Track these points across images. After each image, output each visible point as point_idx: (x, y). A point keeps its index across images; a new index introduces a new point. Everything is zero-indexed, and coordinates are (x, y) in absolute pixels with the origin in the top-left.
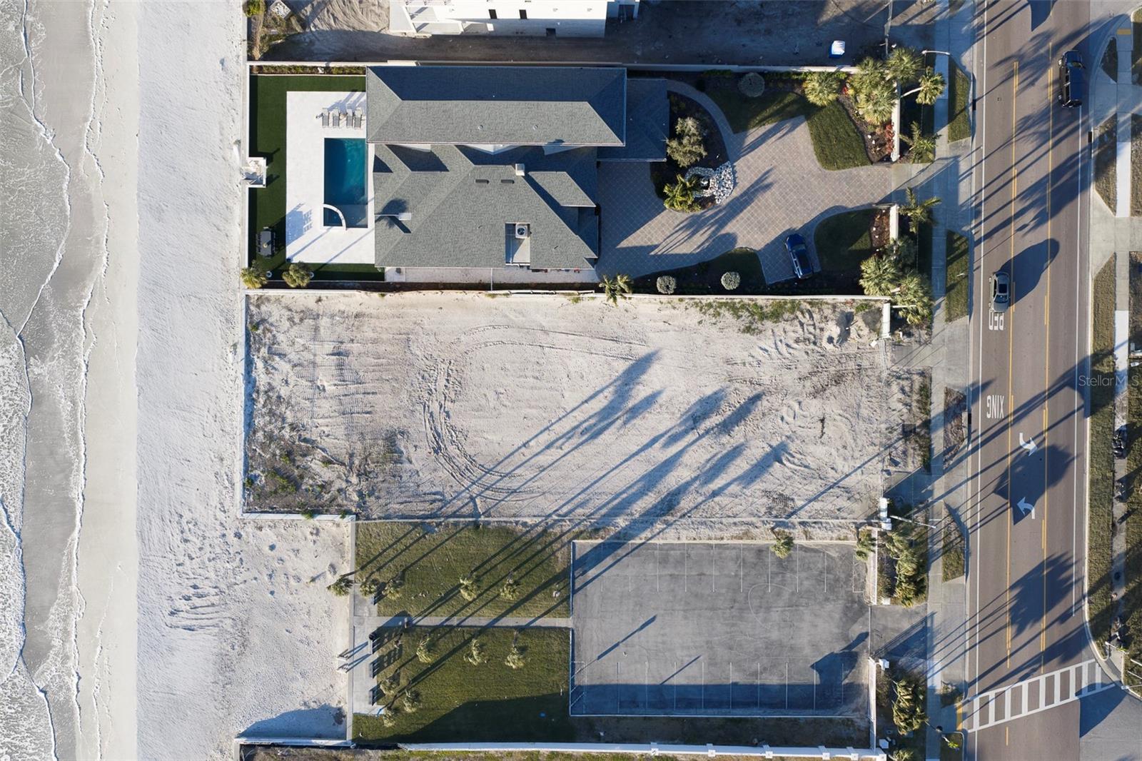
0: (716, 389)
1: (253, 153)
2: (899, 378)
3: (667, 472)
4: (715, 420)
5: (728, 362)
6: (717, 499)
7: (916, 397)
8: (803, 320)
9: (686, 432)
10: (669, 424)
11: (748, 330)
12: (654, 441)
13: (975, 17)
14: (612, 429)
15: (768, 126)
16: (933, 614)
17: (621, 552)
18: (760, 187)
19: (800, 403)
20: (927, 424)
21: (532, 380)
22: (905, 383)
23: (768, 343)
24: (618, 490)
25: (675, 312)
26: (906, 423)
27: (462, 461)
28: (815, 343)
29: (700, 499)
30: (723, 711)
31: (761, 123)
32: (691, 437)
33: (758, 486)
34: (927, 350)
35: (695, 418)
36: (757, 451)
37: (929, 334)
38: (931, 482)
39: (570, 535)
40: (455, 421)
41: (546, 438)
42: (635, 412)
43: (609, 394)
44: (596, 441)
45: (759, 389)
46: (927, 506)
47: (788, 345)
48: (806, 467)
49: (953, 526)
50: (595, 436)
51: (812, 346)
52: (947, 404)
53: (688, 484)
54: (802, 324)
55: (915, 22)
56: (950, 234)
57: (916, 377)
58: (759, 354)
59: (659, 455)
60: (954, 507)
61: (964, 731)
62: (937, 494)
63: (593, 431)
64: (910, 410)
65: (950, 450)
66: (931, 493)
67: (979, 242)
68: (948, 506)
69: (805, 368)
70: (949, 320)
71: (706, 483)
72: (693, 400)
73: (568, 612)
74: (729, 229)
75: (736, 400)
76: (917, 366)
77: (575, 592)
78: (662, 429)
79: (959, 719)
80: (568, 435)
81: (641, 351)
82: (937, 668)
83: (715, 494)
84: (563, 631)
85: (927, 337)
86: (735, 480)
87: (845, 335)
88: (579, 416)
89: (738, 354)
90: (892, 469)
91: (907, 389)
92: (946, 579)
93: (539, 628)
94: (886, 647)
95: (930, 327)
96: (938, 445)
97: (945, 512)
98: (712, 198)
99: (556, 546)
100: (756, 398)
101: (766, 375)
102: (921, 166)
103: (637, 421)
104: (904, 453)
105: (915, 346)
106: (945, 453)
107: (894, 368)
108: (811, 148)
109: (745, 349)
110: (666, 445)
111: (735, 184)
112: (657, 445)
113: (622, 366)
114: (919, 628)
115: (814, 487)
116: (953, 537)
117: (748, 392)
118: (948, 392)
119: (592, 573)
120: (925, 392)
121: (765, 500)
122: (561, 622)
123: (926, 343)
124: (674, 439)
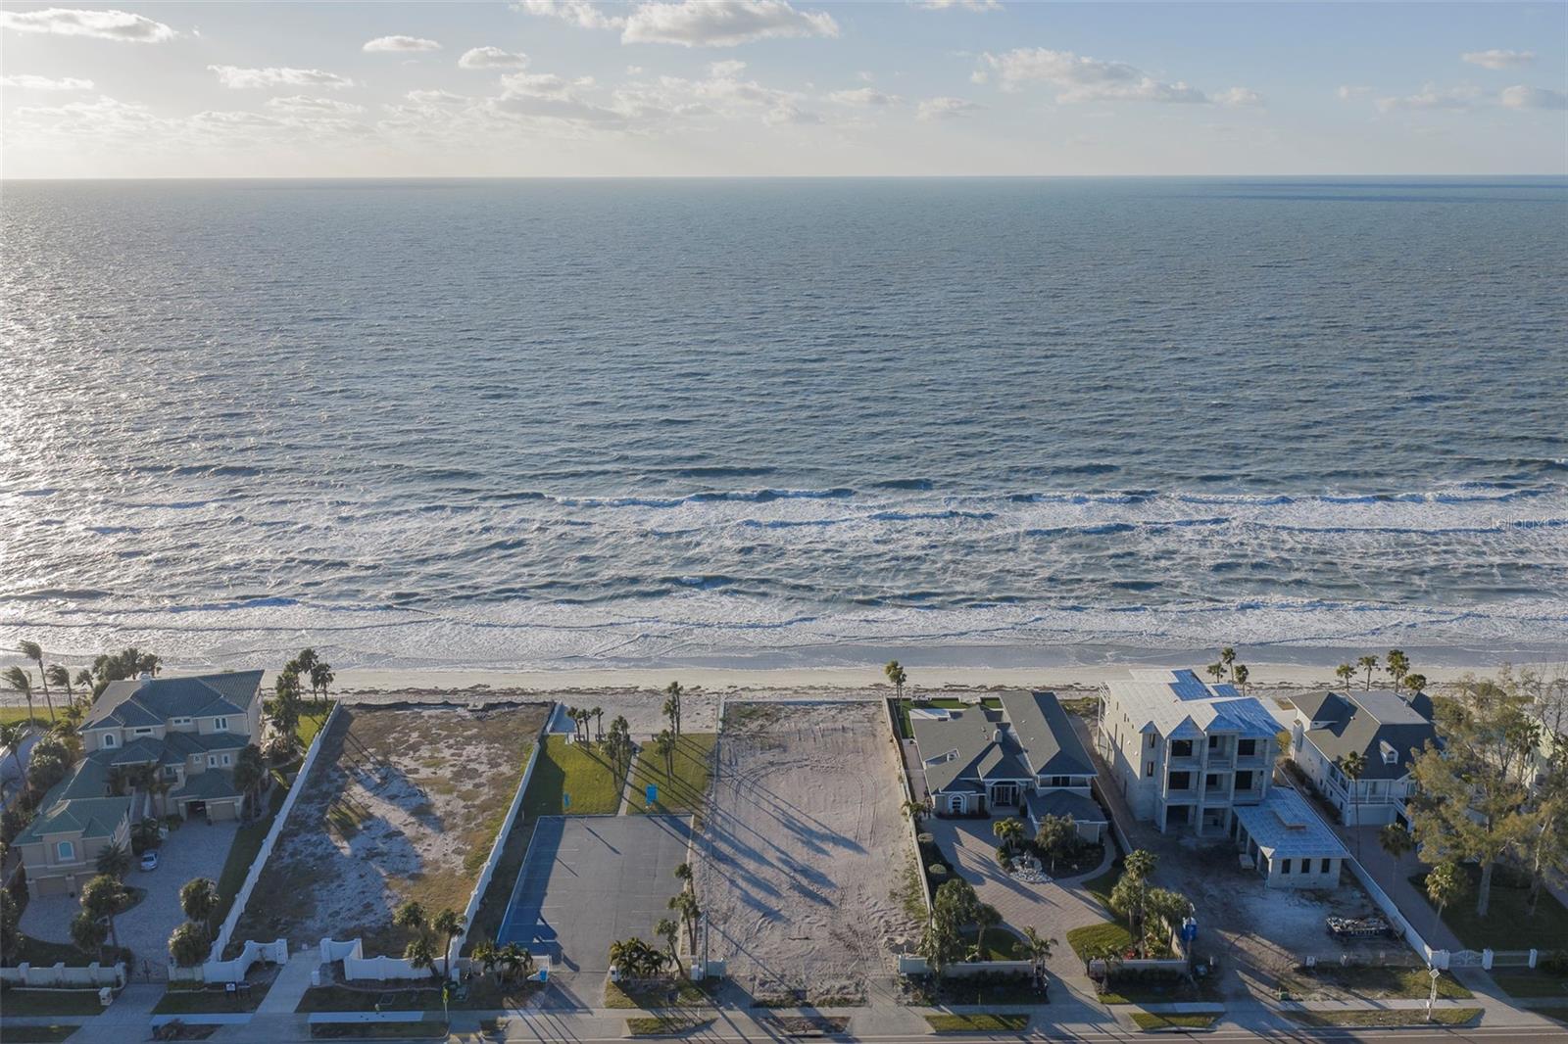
0: (834, 881)
1: (982, 699)
2: (857, 985)
3: (755, 860)
4: (805, 882)
5: (860, 887)
6: (727, 883)
7: (837, 997)
8: (909, 925)
9: (791, 867)
10: (798, 859)
11: (893, 895)
12: (782, 852)
13: (1280, 1030)
14: (791, 832)
15: (1095, 901)
16: (591, 1013)
17: (681, 837)
18: (1035, 898)
19: (824, 926)
20: (810, 1005)
21: (832, 799)
22: (852, 989)
23: (881, 905)
24: (737, 836)
25: (904, 857)
26: (808, 993)
27: (763, 772)
28: (886, 932)
29: (728, 874)
30: (520, 889)
31: (1096, 897)
32: (786, 869)
33: (739, 905)
34: (892, 1004)
35: (805, 872)
36: (773, 903)
37: (909, 1004)
38: (744, 1009)
39: (699, 813)
40: (795, 769)
41: (784, 806)
42: (808, 844)
43: (824, 830)
44: (781, 827)
45: (837, 904)
46: (715, 1006)
47: (882, 917)
48: (759, 930)
49: (692, 1025)
50: (788, 827)
51: (883, 930)
52: (831, 1018)
53: (742, 868)
54: (905, 923)
55: (1250, 988)
56: (1027, 1017)
57: (859, 996)
58: (872, 901)
59: (771, 856)
60: (713, 1026)
61: (447, 1039)
62: (728, 1014)
63: (789, 824)
64: (822, 994)
65: (780, 1023)
66: (730, 1008)
67: (1024, 1039)
68: (713, 1021)
69: (860, 928)
70: (928, 1018)
71: (744, 878)
72: (822, 871)
73: (630, 813)
74: (987, 880)
75: (824, 892)
76: (871, 997)
77: (648, 817)
78: (794, 855)
79: (463, 1035)
80: (784, 813)
81: (865, 845)
82: (528, 1018)
83: (732, 882)
84: (616, 811)
85: (906, 1002)
86: (746, 892)
87: (897, 949)
88: (803, 819)
89: (868, 891)
90: (757, 982)
91: (846, 991)
92: (629, 1021)
93: (620, 801)
94: (560, 984)
95: (916, 1004)
96: (781, 1013)
97: (707, 1018)
98: (1013, 870)
99: (691, 807)
100: (826, 902)
101: (851, 906)
102: (1095, 996)
103: (800, 844)
104: (775, 991)
105: (895, 996)
106: (774, 1018)
107: (867, 982)
108: (1085, 925)
109: (874, 895)
110: (780, 859)
111: (1032, 883)
112: (778, 854)
113: (850, 836)
114: (576, 1004)
115: (736, 932)
116: (678, 1025)
117: (833, 898)
118: (845, 1019)
119: (665, 825)
120: (845, 1002)
121: (725, 907)
122: (623, 811)
123: (898, 1003)
124: (785, 862)
